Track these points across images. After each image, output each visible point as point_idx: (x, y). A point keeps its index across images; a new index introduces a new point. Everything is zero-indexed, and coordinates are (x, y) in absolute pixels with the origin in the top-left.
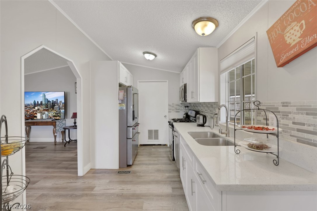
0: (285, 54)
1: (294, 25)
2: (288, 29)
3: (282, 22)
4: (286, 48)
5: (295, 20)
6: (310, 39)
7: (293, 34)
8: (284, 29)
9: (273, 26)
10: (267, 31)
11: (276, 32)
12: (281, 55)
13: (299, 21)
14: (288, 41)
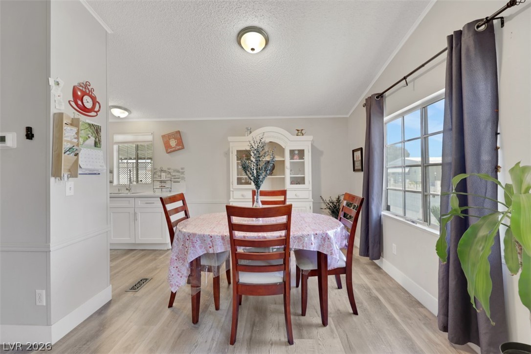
1: (173, 139)
2: (171, 140)
3: (169, 136)
4: (170, 147)
5: (174, 138)
6: (178, 147)
7: (173, 143)
8: (170, 139)
9: (164, 135)
10: (162, 136)
11: (166, 138)
12: (169, 149)
13: (175, 139)
14: (171, 145)
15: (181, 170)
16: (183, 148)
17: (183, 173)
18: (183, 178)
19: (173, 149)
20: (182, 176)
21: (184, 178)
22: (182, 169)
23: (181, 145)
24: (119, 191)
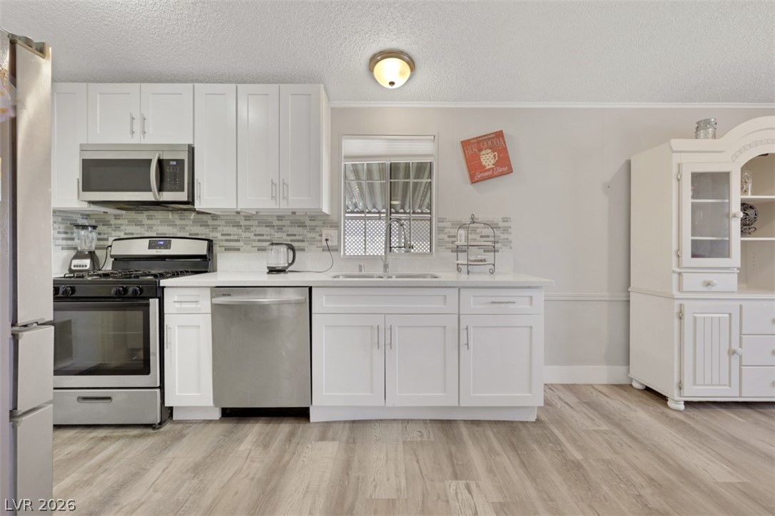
0: (481, 173)
1: (489, 151)
2: (484, 152)
3: (479, 142)
4: (482, 168)
5: (490, 148)
6: (500, 170)
7: (488, 159)
8: (480, 150)
9: (469, 141)
10: (462, 142)
11: (472, 148)
12: (476, 173)
13: (493, 151)
14: (484, 163)
15: (501, 224)
16: (510, 171)
17: (506, 230)
18: (507, 242)
19: (486, 174)
20: (503, 236)
21: (511, 242)
22: (505, 220)
23: (504, 165)
24: (361, 270)
